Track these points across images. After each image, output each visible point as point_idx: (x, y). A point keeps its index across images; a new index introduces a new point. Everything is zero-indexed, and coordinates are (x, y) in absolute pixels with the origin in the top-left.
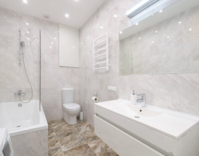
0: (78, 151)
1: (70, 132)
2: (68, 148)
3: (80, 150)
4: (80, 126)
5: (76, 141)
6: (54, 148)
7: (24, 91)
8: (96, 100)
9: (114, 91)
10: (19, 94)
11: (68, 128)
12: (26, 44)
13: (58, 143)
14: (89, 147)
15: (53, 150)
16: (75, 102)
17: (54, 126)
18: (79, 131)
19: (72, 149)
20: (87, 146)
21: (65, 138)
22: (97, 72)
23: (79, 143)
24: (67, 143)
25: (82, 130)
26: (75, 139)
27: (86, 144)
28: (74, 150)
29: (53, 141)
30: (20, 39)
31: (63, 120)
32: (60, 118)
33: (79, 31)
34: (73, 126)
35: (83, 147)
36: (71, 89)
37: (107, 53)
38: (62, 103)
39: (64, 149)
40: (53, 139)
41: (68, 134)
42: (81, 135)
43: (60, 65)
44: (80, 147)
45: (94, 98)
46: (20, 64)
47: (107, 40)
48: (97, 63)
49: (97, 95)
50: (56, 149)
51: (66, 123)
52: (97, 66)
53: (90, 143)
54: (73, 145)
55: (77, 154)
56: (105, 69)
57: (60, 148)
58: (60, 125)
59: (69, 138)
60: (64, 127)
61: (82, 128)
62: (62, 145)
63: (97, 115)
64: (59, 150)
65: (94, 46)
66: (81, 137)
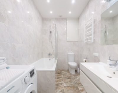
0: (71, 88)
1: (70, 77)
2: (67, 85)
3: (73, 89)
4: (77, 76)
5: (72, 83)
6: (60, 82)
7: (51, 53)
8: (86, 61)
9: (97, 57)
10: (50, 55)
11: (69, 75)
12: (52, 32)
13: (63, 81)
14: (78, 89)
15: (60, 83)
16: (75, 61)
17: (63, 72)
18: (75, 78)
19: (69, 87)
20: (77, 88)
21: (67, 80)
22: (87, 43)
23: (73, 85)
24: (67, 82)
25: (77, 78)
26: (72, 82)
27: (77, 87)
28: (70, 87)
29: (61, 80)
30: (50, 30)
31: (68, 70)
32: (67, 69)
33: (78, 19)
34: (73, 75)
35: (75, 88)
36: (73, 53)
37: (92, 31)
38: (68, 61)
39: (65, 85)
40: (61, 78)
41: (69, 78)
42: (76, 81)
43: (67, 40)
44: (73, 87)
45: (84, 60)
46: (50, 41)
47: (92, 21)
48: (87, 38)
49: (87, 58)
50: (61, 84)
51: (69, 72)
52: (87, 39)
53: (79, 87)
54: (70, 84)
55: (71, 90)
56: (91, 41)
57: (63, 84)
58: (66, 72)
59: (69, 80)
60: (68, 74)
61: (77, 77)
62: (65, 83)
63: (82, 71)
64: (62, 85)
65: (85, 27)
66: (76, 82)
